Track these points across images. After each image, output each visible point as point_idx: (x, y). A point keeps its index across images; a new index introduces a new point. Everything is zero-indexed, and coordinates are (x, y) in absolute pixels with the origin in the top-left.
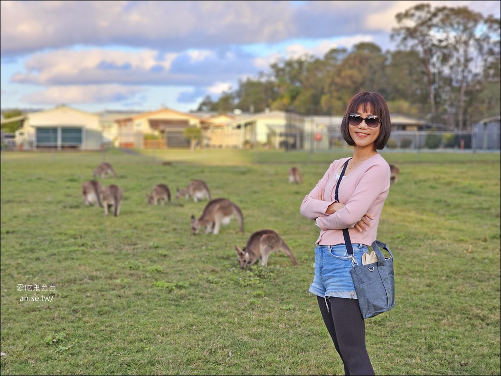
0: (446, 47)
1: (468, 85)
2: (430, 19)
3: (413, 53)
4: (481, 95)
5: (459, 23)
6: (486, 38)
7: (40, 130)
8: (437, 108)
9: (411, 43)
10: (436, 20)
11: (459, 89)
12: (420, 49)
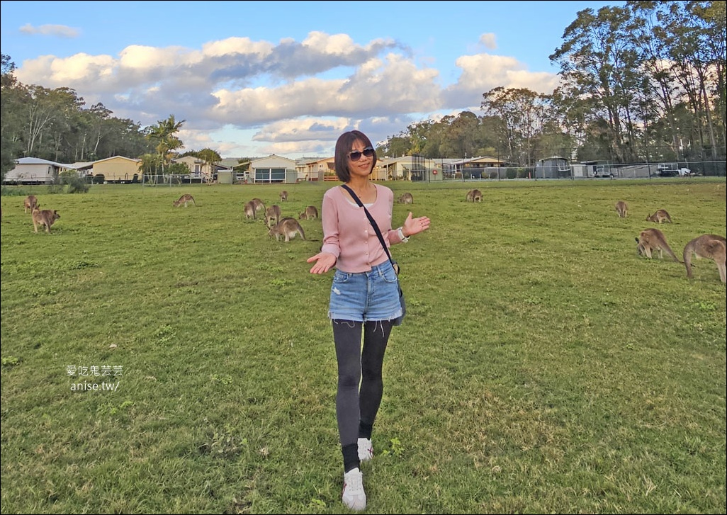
0: (515, 113)
1: (532, 137)
3: (495, 117)
4: (541, 143)
5: (523, 98)
6: (541, 107)
7: (258, 170)
8: (513, 152)
9: (494, 111)
11: (527, 140)
12: (500, 114)
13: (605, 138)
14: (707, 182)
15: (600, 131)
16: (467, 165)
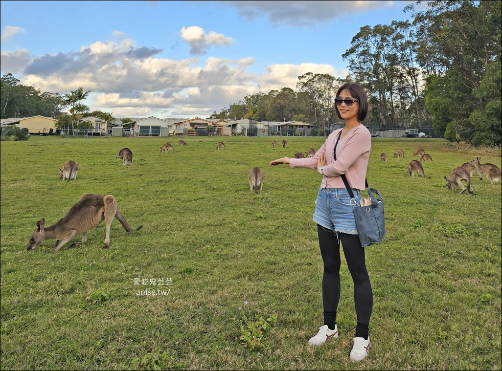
1: (330, 108)
2: (313, 79)
3: (306, 93)
5: (325, 81)
7: (142, 127)
8: (317, 118)
9: (305, 89)
10: (316, 79)
11: (327, 110)
12: (309, 91)
15: (373, 107)
16: (285, 127)
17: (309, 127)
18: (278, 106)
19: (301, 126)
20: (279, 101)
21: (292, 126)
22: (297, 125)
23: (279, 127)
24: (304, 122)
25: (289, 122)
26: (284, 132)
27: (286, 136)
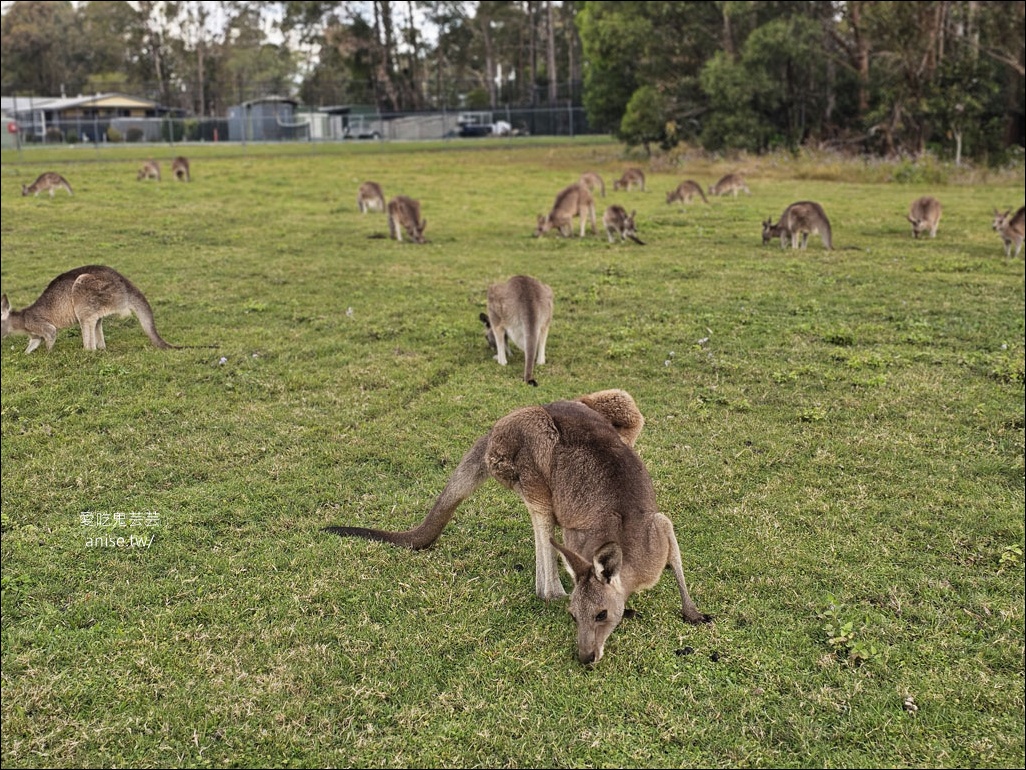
11: (195, 56)
13: (365, 59)
14: (537, 145)
15: (356, 45)
16: (69, 114)
17: (149, 113)
18: (24, 44)
19: (126, 112)
20: (23, 28)
21: (95, 110)
22: (109, 110)
23: (49, 114)
24: (129, 95)
25: (80, 100)
26: (71, 133)
27: (78, 146)
